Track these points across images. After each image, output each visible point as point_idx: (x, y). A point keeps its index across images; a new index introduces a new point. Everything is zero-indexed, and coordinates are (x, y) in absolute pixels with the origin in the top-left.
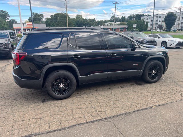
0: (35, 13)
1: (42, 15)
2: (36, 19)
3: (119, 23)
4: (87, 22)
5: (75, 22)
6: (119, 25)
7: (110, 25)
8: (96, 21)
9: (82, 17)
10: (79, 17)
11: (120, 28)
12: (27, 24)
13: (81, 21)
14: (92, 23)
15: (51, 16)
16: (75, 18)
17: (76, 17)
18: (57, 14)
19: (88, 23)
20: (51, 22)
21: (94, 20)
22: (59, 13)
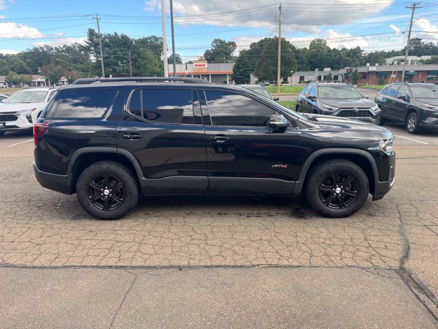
0: (219, 40)
1: (233, 44)
2: (219, 52)
3: (429, 57)
4: (338, 56)
5: (307, 57)
6: (428, 62)
7: (398, 64)
8: (364, 53)
9: (327, 45)
10: (318, 46)
11: (428, 71)
12: (196, 65)
13: (321, 55)
14: (350, 60)
15: (253, 45)
16: (308, 48)
17: (311, 46)
18: (266, 40)
19: (340, 59)
20: (249, 58)
21: (356, 52)
22: (270, 39)
